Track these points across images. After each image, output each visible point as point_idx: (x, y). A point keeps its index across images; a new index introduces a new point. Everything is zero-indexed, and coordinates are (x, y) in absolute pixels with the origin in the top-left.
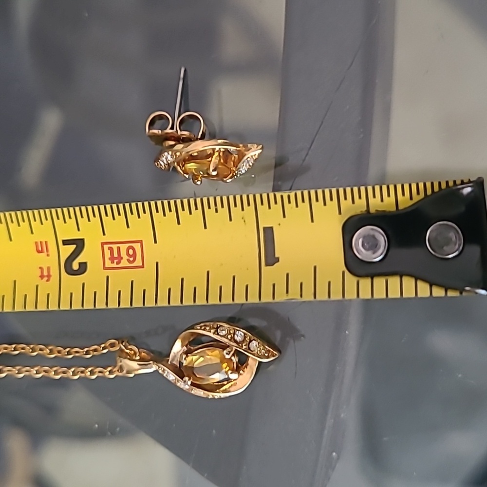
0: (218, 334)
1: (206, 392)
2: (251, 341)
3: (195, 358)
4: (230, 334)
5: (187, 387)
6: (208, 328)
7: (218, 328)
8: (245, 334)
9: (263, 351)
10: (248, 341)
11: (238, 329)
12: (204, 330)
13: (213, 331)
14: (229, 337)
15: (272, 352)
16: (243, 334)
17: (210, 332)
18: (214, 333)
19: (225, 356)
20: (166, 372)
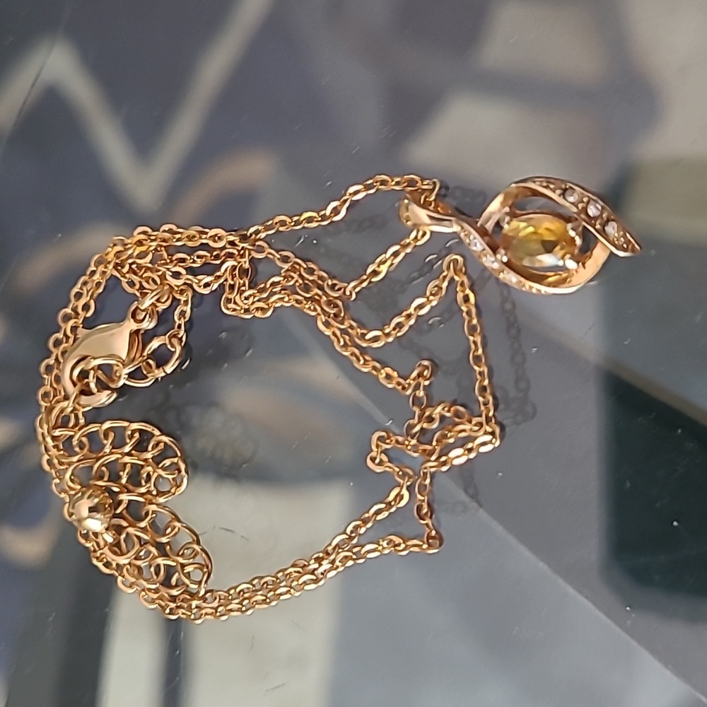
0: (565, 198)
1: (522, 279)
2: (608, 220)
3: (523, 225)
4: (583, 202)
5: (496, 266)
6: (552, 186)
7: (565, 190)
8: (603, 207)
9: (622, 239)
10: (605, 219)
11: (595, 198)
12: (547, 187)
13: (559, 192)
14: (580, 206)
15: (634, 245)
16: (600, 208)
17: (554, 192)
18: (560, 195)
19: (568, 232)
20: (472, 237)
